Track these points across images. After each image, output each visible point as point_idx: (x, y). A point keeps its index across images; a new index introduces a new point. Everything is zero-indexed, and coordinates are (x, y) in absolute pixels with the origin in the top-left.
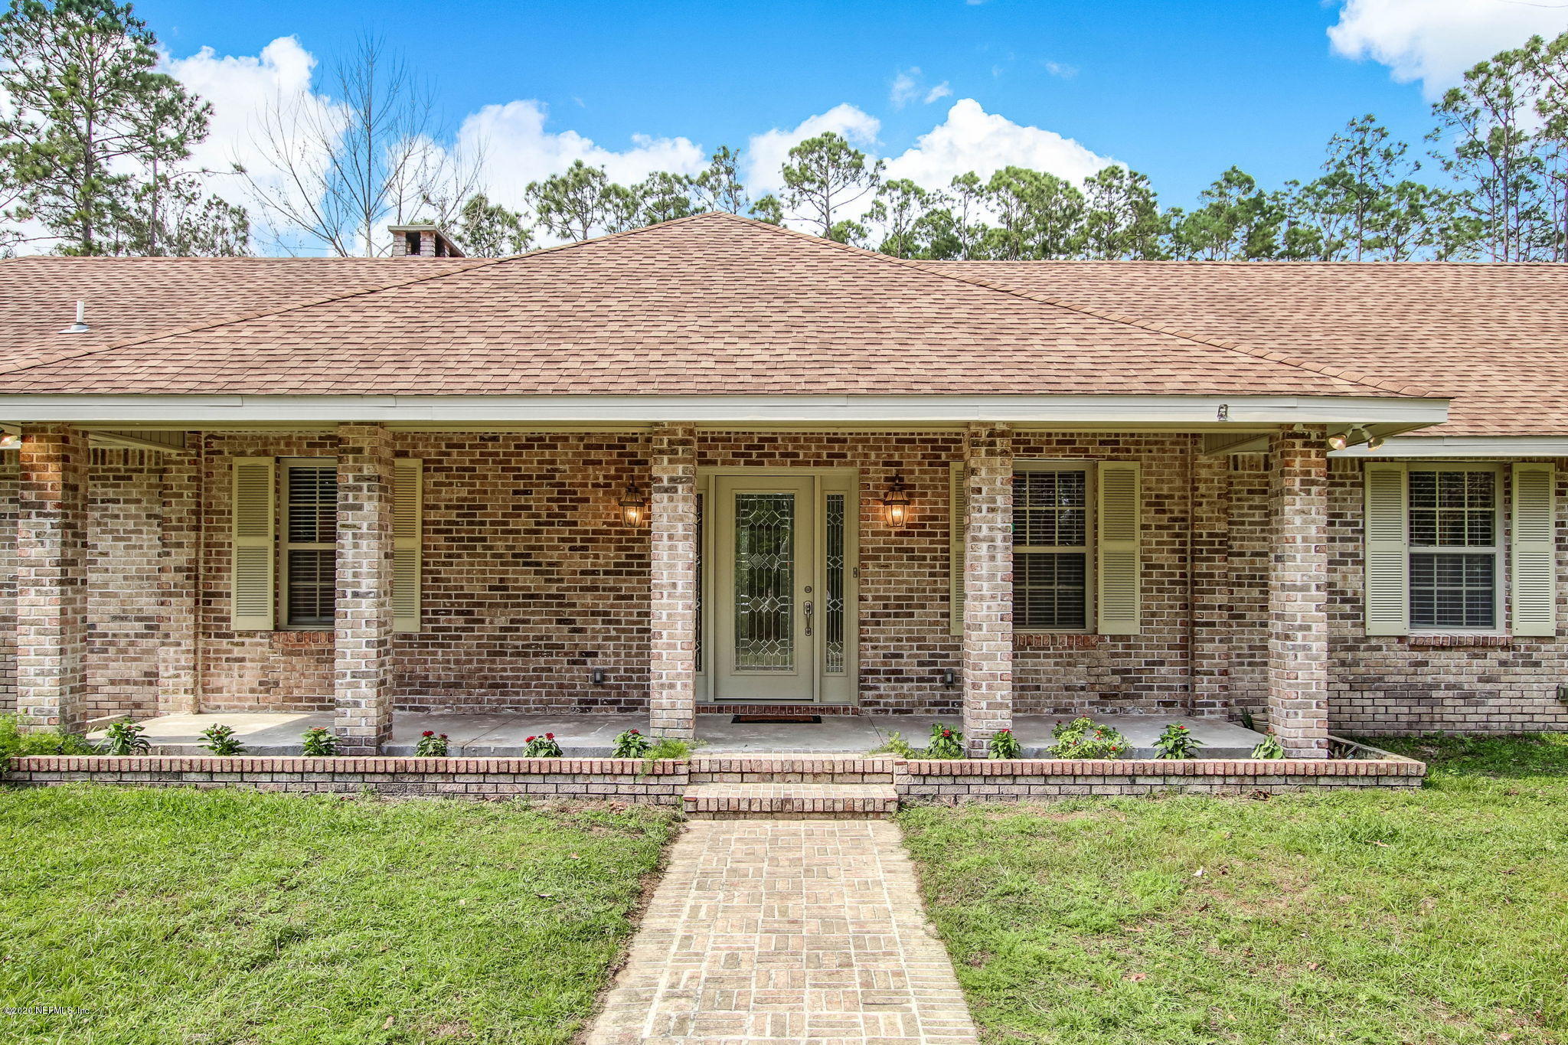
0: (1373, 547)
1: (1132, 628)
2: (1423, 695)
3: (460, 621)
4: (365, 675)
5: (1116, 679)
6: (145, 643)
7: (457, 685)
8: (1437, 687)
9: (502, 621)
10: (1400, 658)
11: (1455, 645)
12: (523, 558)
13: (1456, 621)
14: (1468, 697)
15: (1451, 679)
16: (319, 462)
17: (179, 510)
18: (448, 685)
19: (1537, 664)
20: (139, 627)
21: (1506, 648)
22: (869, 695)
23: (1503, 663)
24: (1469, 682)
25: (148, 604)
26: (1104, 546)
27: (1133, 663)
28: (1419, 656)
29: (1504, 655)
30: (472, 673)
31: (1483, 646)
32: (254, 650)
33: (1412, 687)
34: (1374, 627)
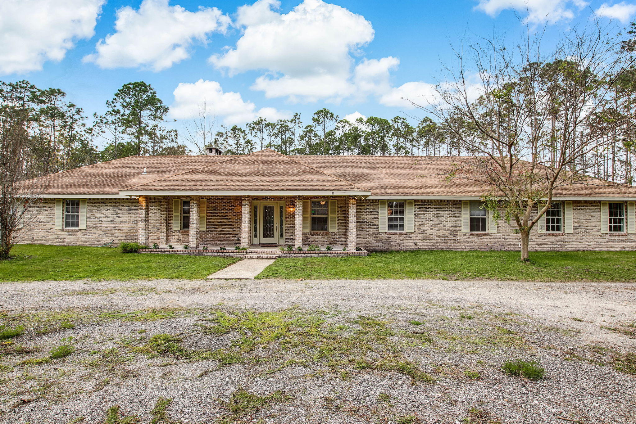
0: (380, 216)
1: (335, 230)
2: (389, 243)
3: (213, 229)
4: (194, 237)
5: (332, 240)
6: (158, 232)
7: (213, 240)
8: (392, 242)
9: (221, 229)
10: (385, 236)
11: (395, 234)
12: (224, 217)
13: (397, 230)
14: (398, 244)
15: (395, 240)
16: (188, 200)
17: (164, 208)
18: (211, 240)
19: (411, 238)
20: (156, 229)
21: (405, 234)
22: (287, 243)
23: (404, 237)
24: (398, 241)
25: (158, 226)
26: (330, 215)
27: (335, 237)
28: (389, 236)
29: (405, 236)
30: (215, 238)
31: (401, 234)
32: (177, 234)
33: (388, 242)
34: (380, 231)
